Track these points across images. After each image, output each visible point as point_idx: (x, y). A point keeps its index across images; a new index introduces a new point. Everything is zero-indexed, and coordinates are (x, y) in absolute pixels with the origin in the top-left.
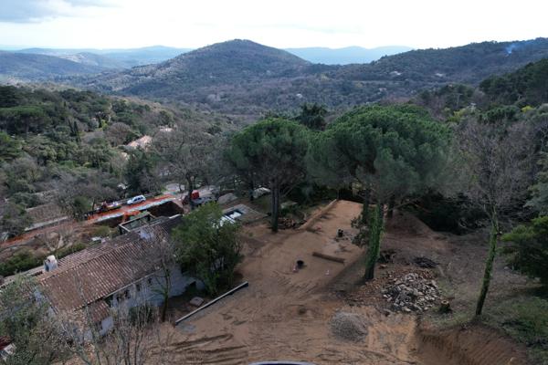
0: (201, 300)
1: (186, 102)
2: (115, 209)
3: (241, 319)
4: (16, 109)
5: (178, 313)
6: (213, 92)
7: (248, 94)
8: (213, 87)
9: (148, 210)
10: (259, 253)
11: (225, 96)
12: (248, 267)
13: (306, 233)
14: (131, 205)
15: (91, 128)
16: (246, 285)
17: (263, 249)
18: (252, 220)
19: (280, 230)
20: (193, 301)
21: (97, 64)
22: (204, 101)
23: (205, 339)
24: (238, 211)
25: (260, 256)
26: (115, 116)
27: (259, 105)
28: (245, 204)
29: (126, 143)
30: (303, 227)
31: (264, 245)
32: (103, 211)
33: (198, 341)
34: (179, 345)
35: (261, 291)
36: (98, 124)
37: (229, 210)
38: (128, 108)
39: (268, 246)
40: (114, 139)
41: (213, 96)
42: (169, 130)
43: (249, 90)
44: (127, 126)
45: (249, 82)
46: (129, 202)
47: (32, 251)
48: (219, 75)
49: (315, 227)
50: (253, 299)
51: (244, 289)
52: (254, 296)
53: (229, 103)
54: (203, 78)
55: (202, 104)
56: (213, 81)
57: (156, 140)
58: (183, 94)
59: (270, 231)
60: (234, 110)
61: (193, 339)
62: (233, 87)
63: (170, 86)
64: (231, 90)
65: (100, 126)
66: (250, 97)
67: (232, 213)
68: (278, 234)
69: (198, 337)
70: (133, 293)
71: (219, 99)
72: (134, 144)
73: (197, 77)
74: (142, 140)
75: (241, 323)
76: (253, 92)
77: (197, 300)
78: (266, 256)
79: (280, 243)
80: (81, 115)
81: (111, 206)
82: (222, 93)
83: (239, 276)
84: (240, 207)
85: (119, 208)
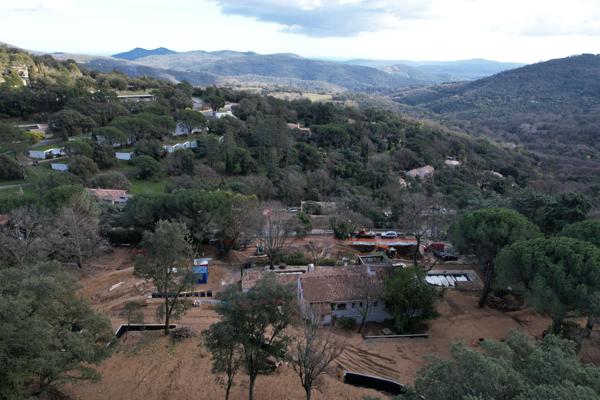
0: (390, 332)
1: (491, 129)
2: (370, 237)
3: (408, 356)
4: (327, 126)
5: (371, 332)
6: (527, 121)
7: (579, 129)
8: (530, 115)
9: (395, 247)
10: (454, 318)
11: (544, 128)
12: (437, 325)
13: (510, 319)
14: (383, 237)
15: (380, 149)
16: (426, 337)
17: (460, 316)
18: (469, 288)
19: (487, 307)
20: (384, 330)
21: (408, 76)
22: (513, 130)
23: (377, 356)
24: (465, 275)
25: (453, 322)
26: (405, 141)
27: (592, 145)
28: (477, 272)
29: (408, 170)
30: (512, 313)
31: (462, 313)
32: (361, 236)
33: (372, 355)
34: (361, 351)
35: (435, 346)
36: (387, 146)
37: (458, 272)
38: (420, 133)
39: (464, 316)
40: (397, 164)
41: (528, 126)
42: (455, 163)
43: (582, 123)
44: (413, 153)
45: (586, 112)
46: (383, 234)
47: (305, 253)
48: (543, 100)
49: (522, 318)
50: (424, 348)
51: (423, 339)
52: (427, 346)
53: (548, 136)
54: (521, 102)
55: (509, 134)
56: (534, 107)
57: (438, 172)
58: (491, 119)
59: (477, 304)
60: (550, 147)
61: (371, 352)
62: (559, 117)
63: (477, 107)
64: (556, 121)
65: (389, 149)
66: (580, 133)
67: (460, 276)
68: (482, 310)
69: (375, 352)
70: (349, 307)
71: (534, 130)
72: (413, 173)
73: (515, 100)
74: (423, 169)
75: (406, 358)
76: (588, 127)
77: (387, 331)
78: (457, 323)
79: (477, 318)
80: (376, 136)
81: (368, 233)
82: (540, 124)
83: (425, 328)
84: (471, 272)
85: (374, 236)
